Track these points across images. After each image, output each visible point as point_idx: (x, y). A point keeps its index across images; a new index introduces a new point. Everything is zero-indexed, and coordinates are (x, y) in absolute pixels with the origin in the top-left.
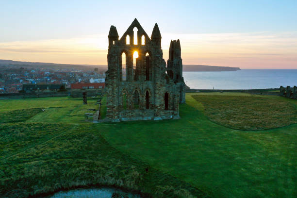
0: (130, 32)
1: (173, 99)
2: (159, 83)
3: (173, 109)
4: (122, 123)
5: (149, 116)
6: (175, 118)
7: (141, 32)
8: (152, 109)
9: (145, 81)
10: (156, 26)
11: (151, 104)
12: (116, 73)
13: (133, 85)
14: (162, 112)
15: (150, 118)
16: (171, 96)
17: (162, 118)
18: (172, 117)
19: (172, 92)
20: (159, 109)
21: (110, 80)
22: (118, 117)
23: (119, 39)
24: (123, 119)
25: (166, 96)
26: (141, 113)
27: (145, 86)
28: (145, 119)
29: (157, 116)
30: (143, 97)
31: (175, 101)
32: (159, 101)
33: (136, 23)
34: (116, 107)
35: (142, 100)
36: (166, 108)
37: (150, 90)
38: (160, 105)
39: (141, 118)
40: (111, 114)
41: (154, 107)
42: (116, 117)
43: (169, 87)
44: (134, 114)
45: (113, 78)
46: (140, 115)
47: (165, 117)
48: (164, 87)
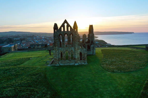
0: (63, 25)
1: (84, 55)
2: (77, 48)
3: (84, 60)
4: (60, 66)
6: (85, 64)
7: (68, 25)
8: (74, 60)
9: (71, 47)
10: (75, 22)
11: (73, 57)
12: (57, 44)
13: (65, 49)
14: (79, 61)
15: (73, 64)
16: (83, 54)
17: (78, 64)
18: (83, 63)
19: (83, 52)
20: (77, 60)
22: (59, 64)
23: (58, 29)
24: (61, 64)
25: (81, 54)
26: (69, 62)
27: (70, 49)
28: (71, 64)
29: (76, 63)
30: (70, 54)
31: (85, 56)
32: (77, 56)
33: (66, 21)
34: (57, 59)
35: (70, 56)
36: (81, 59)
37: (73, 51)
38: (78, 58)
39: (69, 64)
40: (56, 62)
42: (58, 63)
43: (82, 50)
44: (66, 62)
45: (55, 46)
46: (68, 63)
47: (80, 64)
48: (79, 50)
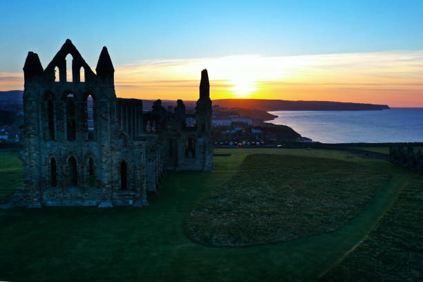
0: (59, 60)
1: (134, 170)
2: (107, 145)
3: (134, 190)
4: (45, 210)
5: (93, 199)
6: (138, 204)
7: (79, 62)
8: (98, 187)
9: (87, 141)
10: (105, 50)
11: (97, 179)
12: (34, 129)
13: (65, 148)
14: (115, 193)
15: (94, 203)
16: (130, 167)
17: (113, 204)
18: (131, 202)
19: (132, 161)
20: (108, 189)
21: (26, 139)
22: (41, 200)
24: (50, 203)
25: (123, 166)
26: (79, 195)
27: (85, 150)
28: (86, 203)
29: (105, 200)
31: (137, 176)
32: (108, 174)
33: (69, 47)
34: (34, 184)
35: (83, 172)
36: (124, 187)
37: (94, 156)
38: (111, 183)
39: (79, 202)
40: (30, 194)
41: (100, 185)
42: (35, 199)
43: (127, 152)
44: (68, 195)
45: (29, 136)
46: (78, 198)
47: (119, 202)
48: (118, 153)
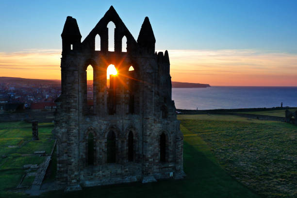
0: (101, 29)
1: (175, 142)
2: (151, 118)
5: (133, 174)
6: (178, 176)
7: (122, 29)
8: (138, 162)
9: (127, 114)
11: (137, 153)
13: (106, 123)
14: (155, 167)
15: (135, 179)
16: (170, 139)
17: (155, 178)
18: (171, 174)
19: (172, 133)
21: (64, 114)
22: (79, 181)
24: (88, 183)
26: (119, 171)
27: (127, 123)
28: (127, 180)
29: (148, 174)
30: (123, 142)
31: (178, 148)
33: (112, 15)
34: (73, 164)
35: (122, 147)
36: (163, 160)
37: (135, 129)
38: (152, 156)
39: (119, 179)
40: (65, 175)
41: (142, 158)
42: (74, 181)
43: (167, 124)
48: (159, 125)
